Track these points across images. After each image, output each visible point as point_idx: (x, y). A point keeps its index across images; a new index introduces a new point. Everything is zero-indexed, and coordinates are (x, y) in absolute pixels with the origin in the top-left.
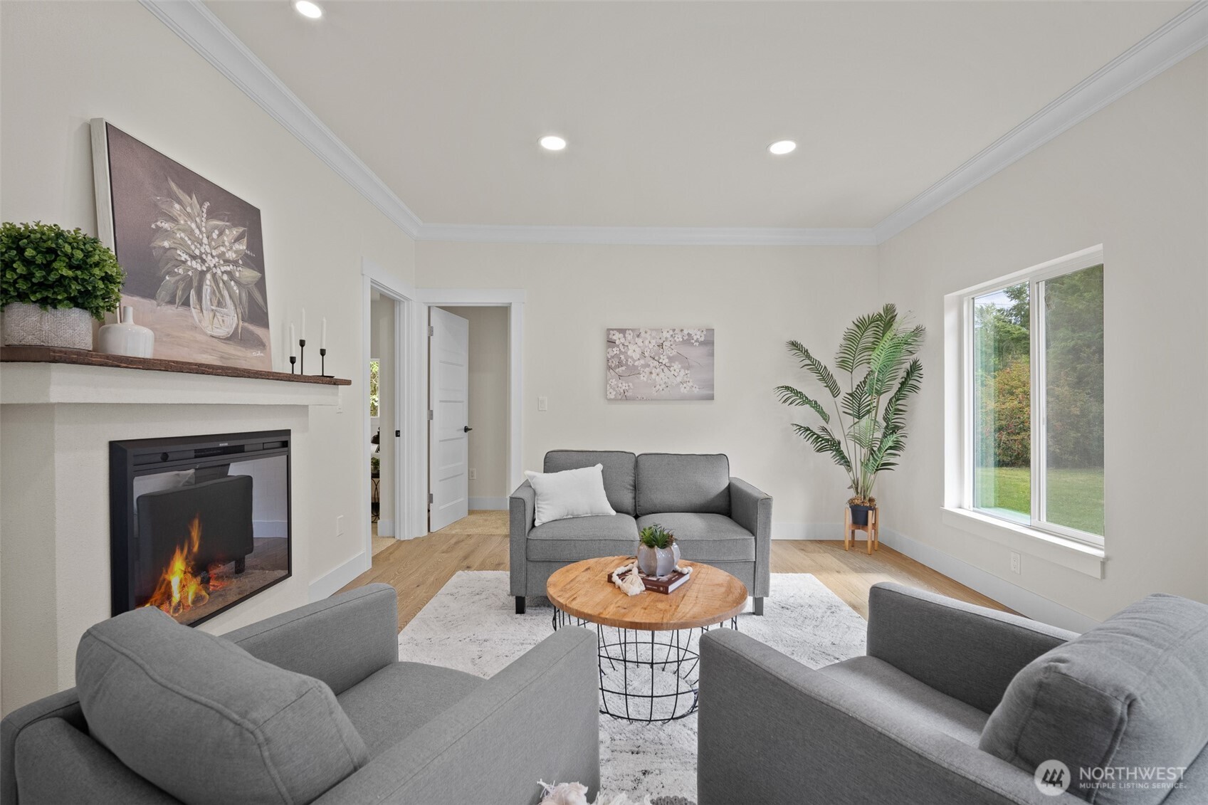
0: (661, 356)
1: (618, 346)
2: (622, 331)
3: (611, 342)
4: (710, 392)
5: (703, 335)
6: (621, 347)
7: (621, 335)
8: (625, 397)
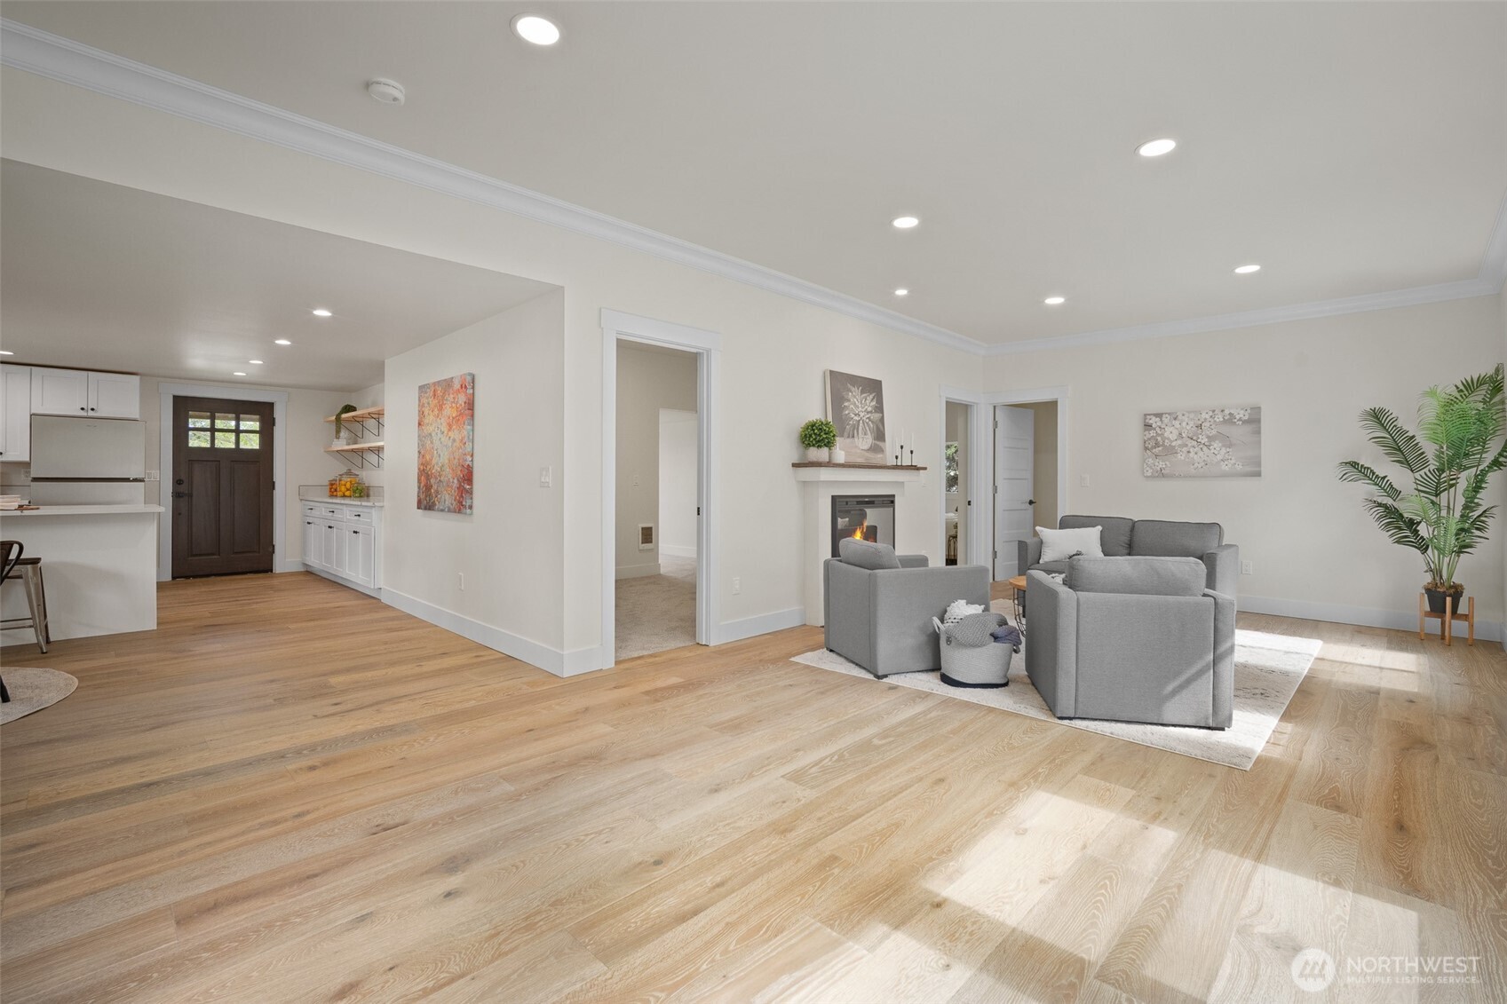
0: (1200, 436)
1: (1155, 429)
2: (1159, 415)
3: (1148, 426)
4: (1257, 469)
5: (1246, 414)
6: (1158, 429)
7: (1158, 419)
8: (1161, 475)
